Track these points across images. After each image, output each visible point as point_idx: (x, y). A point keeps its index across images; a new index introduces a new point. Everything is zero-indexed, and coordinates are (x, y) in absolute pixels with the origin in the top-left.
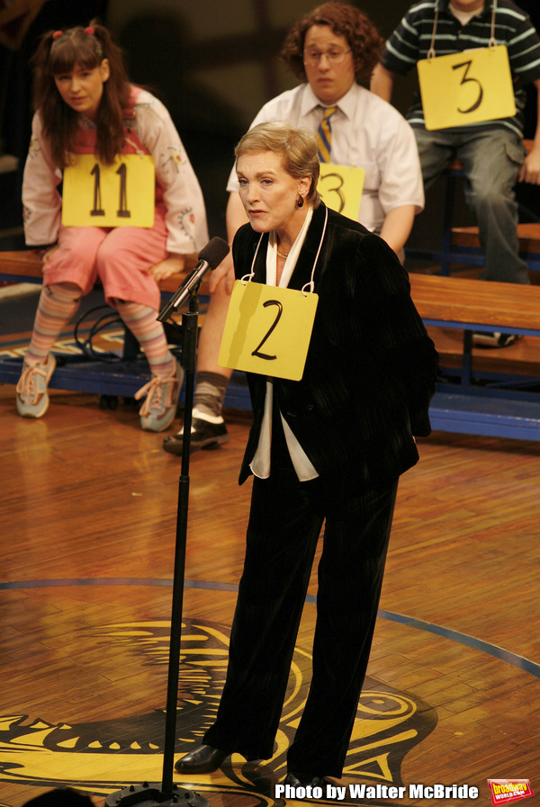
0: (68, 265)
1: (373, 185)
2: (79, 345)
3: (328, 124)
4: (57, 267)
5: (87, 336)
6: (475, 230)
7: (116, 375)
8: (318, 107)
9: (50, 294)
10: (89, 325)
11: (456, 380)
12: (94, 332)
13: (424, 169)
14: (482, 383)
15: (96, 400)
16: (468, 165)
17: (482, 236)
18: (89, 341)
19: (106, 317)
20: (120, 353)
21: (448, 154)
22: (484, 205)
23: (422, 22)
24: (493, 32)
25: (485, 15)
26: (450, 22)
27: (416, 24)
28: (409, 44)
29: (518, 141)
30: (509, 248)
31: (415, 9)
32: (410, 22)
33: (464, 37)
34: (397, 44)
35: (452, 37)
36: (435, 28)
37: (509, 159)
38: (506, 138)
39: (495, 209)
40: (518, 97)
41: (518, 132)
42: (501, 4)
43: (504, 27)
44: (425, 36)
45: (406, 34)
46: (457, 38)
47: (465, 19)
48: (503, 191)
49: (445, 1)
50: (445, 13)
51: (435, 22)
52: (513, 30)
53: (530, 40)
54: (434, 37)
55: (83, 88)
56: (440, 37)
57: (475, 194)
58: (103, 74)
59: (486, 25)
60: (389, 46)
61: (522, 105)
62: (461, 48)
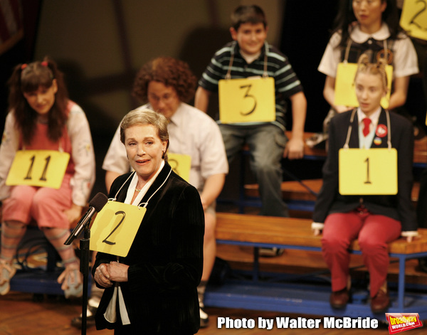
6: (256, 187)
9: (7, 225)
13: (227, 151)
16: (253, 148)
17: (260, 190)
21: (242, 141)
23: (224, 59)
24: (265, 68)
25: (262, 58)
26: (240, 61)
27: (221, 60)
28: (217, 73)
29: (282, 133)
30: (277, 196)
31: (219, 53)
32: (217, 60)
33: (248, 70)
34: (209, 74)
35: (241, 70)
36: (231, 63)
37: (277, 144)
38: (275, 131)
39: (269, 174)
40: (282, 106)
41: (282, 127)
42: (271, 51)
43: (272, 65)
44: (225, 68)
45: (215, 68)
46: (244, 70)
47: (250, 60)
48: (274, 163)
49: (238, 47)
50: (238, 56)
51: (232, 59)
52: (277, 66)
53: (288, 73)
54: (231, 68)
55: (44, 100)
56: (234, 69)
57: (256, 164)
58: (53, 89)
59: (261, 63)
60: (205, 76)
61: (284, 110)
62: (246, 75)
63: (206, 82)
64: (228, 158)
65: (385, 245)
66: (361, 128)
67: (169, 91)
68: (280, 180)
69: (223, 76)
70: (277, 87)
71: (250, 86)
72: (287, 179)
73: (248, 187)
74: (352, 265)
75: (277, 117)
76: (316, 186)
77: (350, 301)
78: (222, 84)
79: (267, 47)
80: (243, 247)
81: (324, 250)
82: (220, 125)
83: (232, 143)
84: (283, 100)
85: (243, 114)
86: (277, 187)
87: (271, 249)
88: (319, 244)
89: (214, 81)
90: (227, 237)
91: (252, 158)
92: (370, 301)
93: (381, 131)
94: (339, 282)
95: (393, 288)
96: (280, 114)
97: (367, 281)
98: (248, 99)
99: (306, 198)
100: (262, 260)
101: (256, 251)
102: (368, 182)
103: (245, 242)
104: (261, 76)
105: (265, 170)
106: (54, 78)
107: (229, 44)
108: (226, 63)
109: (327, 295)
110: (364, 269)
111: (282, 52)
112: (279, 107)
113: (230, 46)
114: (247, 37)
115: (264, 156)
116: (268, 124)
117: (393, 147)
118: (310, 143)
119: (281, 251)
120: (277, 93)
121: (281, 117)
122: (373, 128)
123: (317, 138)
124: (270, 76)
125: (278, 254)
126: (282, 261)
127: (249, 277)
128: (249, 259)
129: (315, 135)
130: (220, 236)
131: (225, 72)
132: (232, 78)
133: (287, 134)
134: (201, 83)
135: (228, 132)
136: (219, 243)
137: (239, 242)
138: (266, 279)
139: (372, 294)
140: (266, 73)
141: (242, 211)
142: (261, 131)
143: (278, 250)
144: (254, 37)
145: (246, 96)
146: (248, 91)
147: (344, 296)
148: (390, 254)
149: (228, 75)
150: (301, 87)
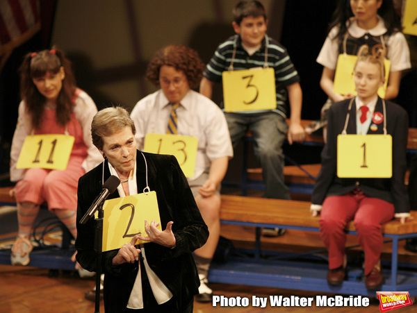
1: (203, 145)
3: (175, 113)
6: (259, 171)
8: (169, 104)
13: (232, 137)
17: (264, 174)
21: (245, 128)
22: (265, 156)
23: (227, 52)
24: (266, 59)
25: (263, 50)
26: (242, 53)
27: (224, 53)
28: (221, 65)
29: (284, 121)
30: (280, 180)
31: (222, 46)
32: (220, 53)
33: (250, 61)
34: (213, 66)
35: (243, 61)
36: (234, 55)
37: (279, 130)
38: (276, 119)
39: (272, 158)
40: (282, 94)
41: (283, 115)
42: (271, 43)
43: (272, 56)
44: (228, 60)
45: (219, 60)
46: (246, 62)
47: (251, 51)
48: (277, 149)
49: (240, 41)
50: (240, 48)
51: (234, 52)
52: (277, 57)
53: (286, 64)
54: (234, 60)
55: (52, 85)
56: (237, 61)
57: (260, 150)
58: (61, 76)
59: (263, 54)
60: (209, 67)
61: (284, 99)
62: (248, 66)
63: (210, 73)
65: (380, 226)
66: (359, 115)
67: (179, 75)
68: (282, 165)
69: (227, 68)
70: (277, 76)
71: (252, 76)
72: (288, 164)
73: (251, 171)
74: (348, 245)
75: (278, 105)
76: (314, 170)
77: (346, 278)
78: (225, 75)
79: (267, 39)
80: (246, 227)
81: (321, 230)
84: (282, 88)
85: (245, 103)
86: (280, 171)
87: (273, 229)
88: (318, 225)
89: (217, 73)
90: (231, 217)
91: (256, 144)
92: (364, 279)
93: (378, 118)
94: (335, 260)
95: (386, 267)
96: (281, 103)
97: (362, 260)
98: (250, 88)
99: (306, 182)
100: (263, 239)
101: (258, 231)
102: (364, 166)
103: (248, 222)
104: (262, 66)
105: (269, 155)
106: (62, 65)
107: (231, 38)
108: (229, 56)
109: (325, 273)
110: (360, 248)
112: (280, 96)
113: (233, 40)
114: (249, 30)
115: (267, 142)
116: (270, 112)
117: (388, 133)
118: (309, 130)
119: (283, 231)
120: (277, 83)
121: (281, 105)
122: (370, 116)
123: (315, 126)
124: (270, 67)
125: (280, 234)
126: (284, 240)
127: (252, 256)
128: (251, 238)
129: (313, 123)
130: (224, 217)
131: (229, 64)
132: (234, 70)
134: (205, 74)
135: (232, 120)
136: (223, 223)
137: (242, 222)
138: (267, 257)
139: (367, 272)
140: (266, 64)
141: (245, 193)
142: (262, 119)
143: (280, 230)
144: (256, 30)
145: (249, 86)
146: (250, 81)
147: (340, 273)
148: (383, 234)
149: (231, 67)
150: (298, 77)
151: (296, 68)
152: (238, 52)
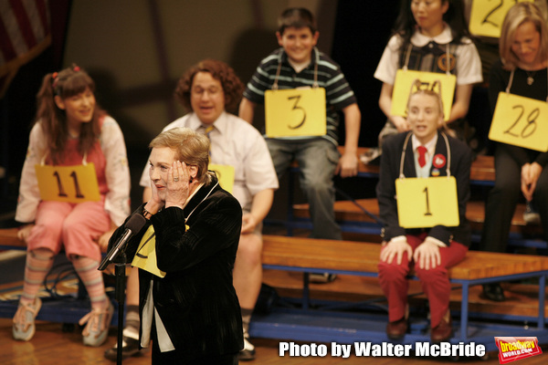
0: (43, 235)
1: (241, 177)
2: (48, 290)
4: (36, 237)
5: (53, 284)
6: (306, 207)
7: (72, 310)
8: (201, 127)
9: (33, 256)
10: (54, 277)
11: (299, 306)
12: (57, 281)
13: (276, 167)
14: (317, 307)
15: (60, 327)
16: (302, 164)
17: (311, 211)
18: (54, 287)
19: (65, 270)
20: (75, 294)
21: (290, 157)
22: (313, 190)
23: (271, 68)
24: (316, 77)
25: (312, 67)
26: (288, 69)
27: (267, 69)
28: (263, 83)
29: (335, 148)
30: (330, 218)
31: (265, 61)
32: (263, 69)
33: (297, 80)
34: (255, 84)
35: (289, 79)
36: (278, 72)
37: (329, 160)
38: (326, 146)
39: (321, 192)
40: (334, 118)
41: (334, 142)
42: (321, 58)
43: (323, 74)
44: (272, 77)
45: (261, 77)
46: (292, 80)
47: (298, 68)
48: (327, 181)
49: (285, 56)
50: (286, 64)
51: (279, 68)
52: (328, 76)
53: (340, 82)
54: (278, 77)
56: (282, 78)
57: (306, 182)
59: (312, 72)
60: (250, 86)
61: (337, 124)
62: (294, 85)
63: (252, 93)
64: (278, 174)
65: (446, 271)
66: (417, 156)
68: (332, 199)
69: (270, 86)
70: (328, 98)
71: (299, 97)
72: (339, 198)
73: (297, 207)
75: (328, 130)
78: (268, 95)
79: (318, 53)
81: (380, 277)
82: (267, 139)
83: (281, 159)
84: (335, 113)
85: (290, 127)
86: (329, 207)
87: (322, 275)
89: (259, 92)
91: (303, 176)
96: (332, 128)
98: (297, 111)
102: (428, 214)
104: (311, 86)
105: (317, 189)
107: (276, 51)
108: (273, 72)
111: (334, 59)
112: (331, 120)
113: (277, 54)
114: (291, 42)
115: (315, 173)
116: (319, 138)
117: (451, 175)
118: (365, 159)
120: (328, 105)
121: (332, 131)
123: (372, 154)
124: (320, 86)
129: (370, 150)
131: (272, 82)
132: (279, 89)
133: (340, 149)
134: (245, 94)
135: (276, 147)
139: (433, 325)
140: (316, 83)
142: (310, 146)
144: (299, 43)
145: (295, 108)
146: (297, 102)
147: (402, 326)
149: (275, 86)
150: (354, 99)
151: (352, 87)
152: (284, 68)
